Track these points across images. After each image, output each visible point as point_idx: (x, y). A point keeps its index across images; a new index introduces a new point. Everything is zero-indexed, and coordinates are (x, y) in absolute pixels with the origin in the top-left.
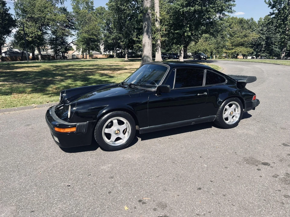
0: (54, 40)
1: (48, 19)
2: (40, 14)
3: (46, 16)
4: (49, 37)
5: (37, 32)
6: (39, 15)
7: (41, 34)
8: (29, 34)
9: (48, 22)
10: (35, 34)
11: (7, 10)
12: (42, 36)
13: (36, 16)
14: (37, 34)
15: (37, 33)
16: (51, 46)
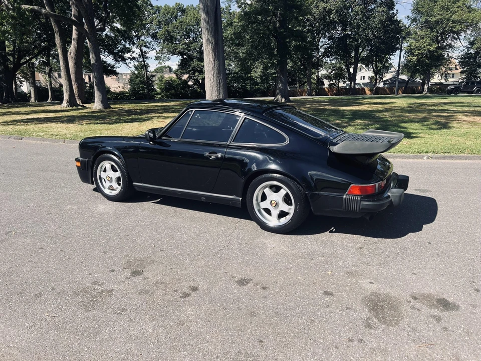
0: (469, 58)
1: (453, 22)
2: (441, 15)
3: (451, 17)
4: (462, 53)
5: (430, 45)
6: (440, 17)
7: (436, 48)
8: (414, 51)
9: (452, 27)
10: (425, 50)
11: (394, 15)
12: (437, 52)
13: (434, 19)
14: (429, 50)
15: (428, 47)
16: (463, 68)
